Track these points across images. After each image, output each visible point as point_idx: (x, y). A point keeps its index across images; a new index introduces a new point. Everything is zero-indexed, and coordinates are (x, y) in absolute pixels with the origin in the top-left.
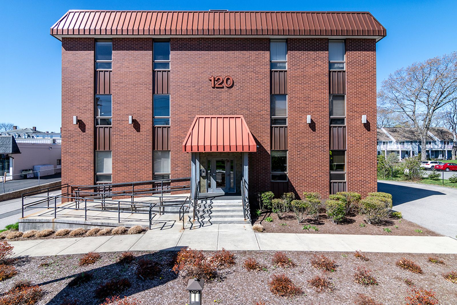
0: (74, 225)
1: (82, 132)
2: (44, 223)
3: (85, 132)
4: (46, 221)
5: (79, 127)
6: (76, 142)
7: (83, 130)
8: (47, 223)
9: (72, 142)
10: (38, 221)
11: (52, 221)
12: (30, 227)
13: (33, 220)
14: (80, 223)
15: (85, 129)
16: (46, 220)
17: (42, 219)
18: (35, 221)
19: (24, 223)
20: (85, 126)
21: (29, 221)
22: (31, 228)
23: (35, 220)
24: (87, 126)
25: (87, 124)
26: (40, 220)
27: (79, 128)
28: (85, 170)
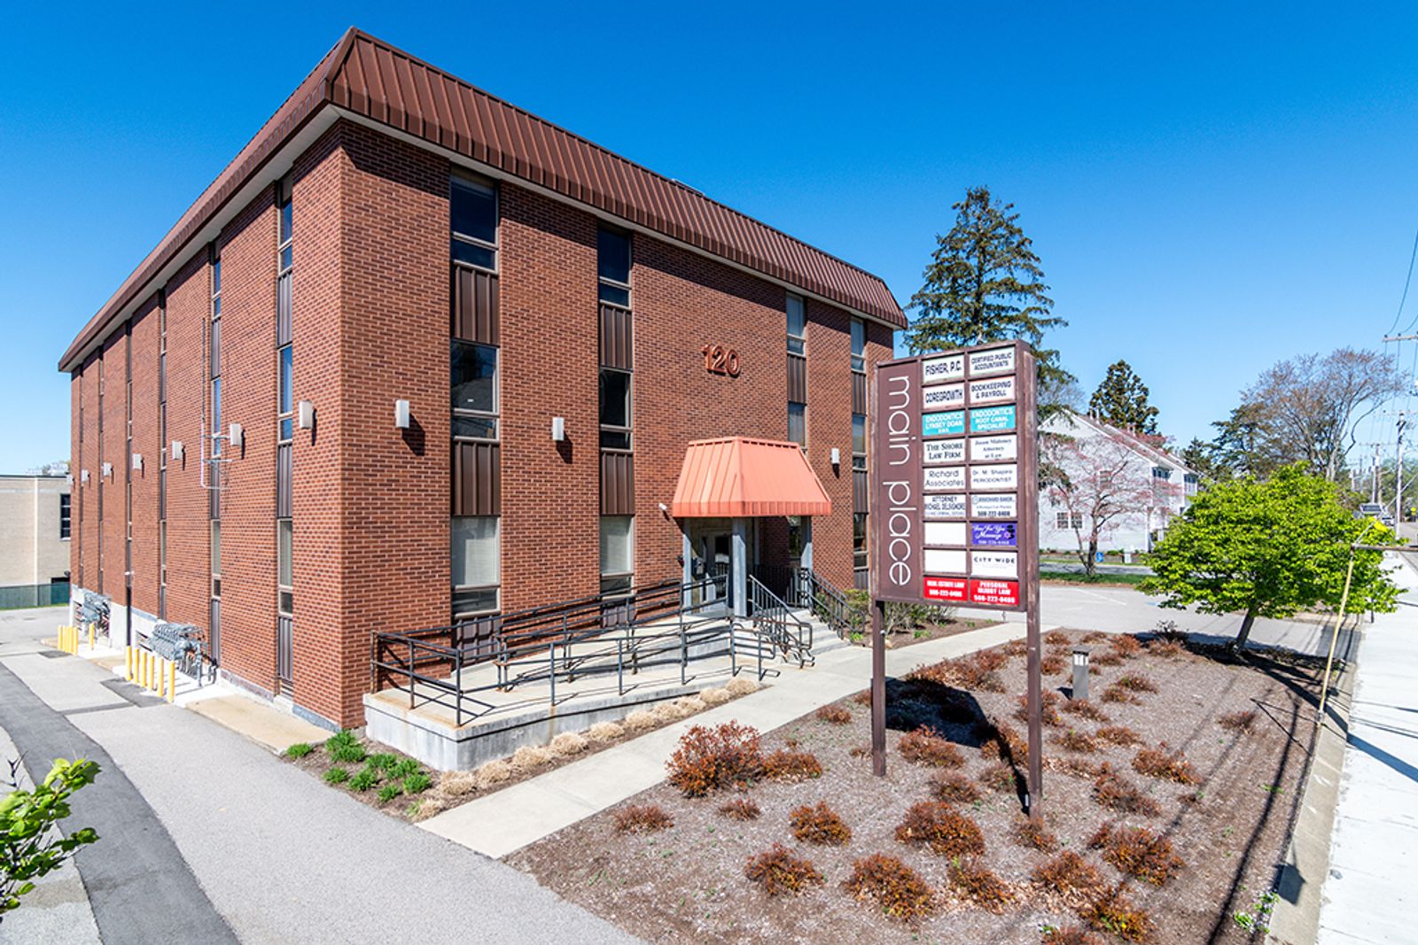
0: (598, 713)
1: (414, 456)
2: (526, 727)
3: (423, 454)
4: (535, 719)
5: (404, 439)
6: (393, 487)
7: (419, 449)
8: (535, 725)
9: (378, 487)
10: (514, 724)
11: (549, 716)
12: (490, 748)
13: (500, 723)
14: (614, 704)
15: (423, 445)
16: (536, 714)
17: (525, 715)
18: (505, 727)
19: (473, 740)
20: (423, 436)
21: (490, 730)
22: (493, 749)
23: (507, 722)
24: (429, 437)
25: (430, 429)
26: (518, 719)
27: (402, 441)
28: (423, 579)
